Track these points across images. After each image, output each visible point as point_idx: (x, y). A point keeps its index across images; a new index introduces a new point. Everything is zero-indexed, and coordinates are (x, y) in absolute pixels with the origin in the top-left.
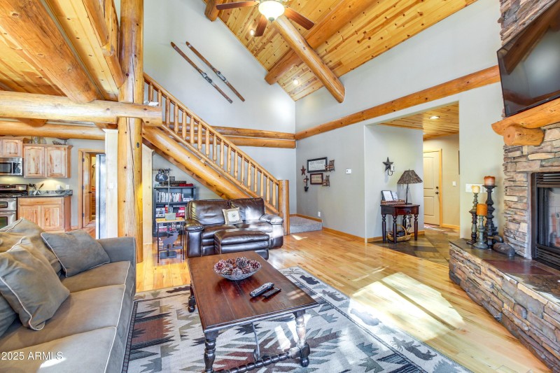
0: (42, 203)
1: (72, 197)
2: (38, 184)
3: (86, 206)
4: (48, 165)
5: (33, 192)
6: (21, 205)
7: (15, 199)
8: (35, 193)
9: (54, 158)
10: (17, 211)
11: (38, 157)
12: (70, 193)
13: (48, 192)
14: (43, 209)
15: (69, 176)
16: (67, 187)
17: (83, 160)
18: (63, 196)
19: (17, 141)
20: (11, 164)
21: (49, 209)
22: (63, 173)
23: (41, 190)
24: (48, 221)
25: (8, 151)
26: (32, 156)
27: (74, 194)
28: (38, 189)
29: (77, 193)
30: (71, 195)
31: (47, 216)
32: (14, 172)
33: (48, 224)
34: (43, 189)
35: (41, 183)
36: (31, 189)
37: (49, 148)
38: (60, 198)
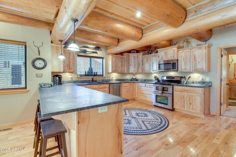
0: (187, 91)
1: (211, 88)
2: (187, 77)
3: (223, 96)
4: (193, 62)
5: (184, 82)
6: (176, 91)
7: (172, 86)
8: (185, 83)
9: (197, 56)
10: (173, 94)
11: (186, 58)
12: (210, 84)
13: (193, 82)
14: (188, 96)
15: (209, 70)
16: (207, 79)
17: (222, 56)
18: (203, 87)
19: (174, 49)
20: (171, 63)
21: (192, 96)
22: (204, 68)
23: (189, 80)
24: (192, 105)
25: (170, 56)
26: (183, 57)
27: (213, 85)
28: (187, 80)
29: (216, 84)
30: (211, 86)
31: (191, 101)
32: (173, 69)
33: (191, 108)
34: (190, 80)
35: (189, 76)
36: (183, 80)
37: (194, 49)
38: (201, 89)
